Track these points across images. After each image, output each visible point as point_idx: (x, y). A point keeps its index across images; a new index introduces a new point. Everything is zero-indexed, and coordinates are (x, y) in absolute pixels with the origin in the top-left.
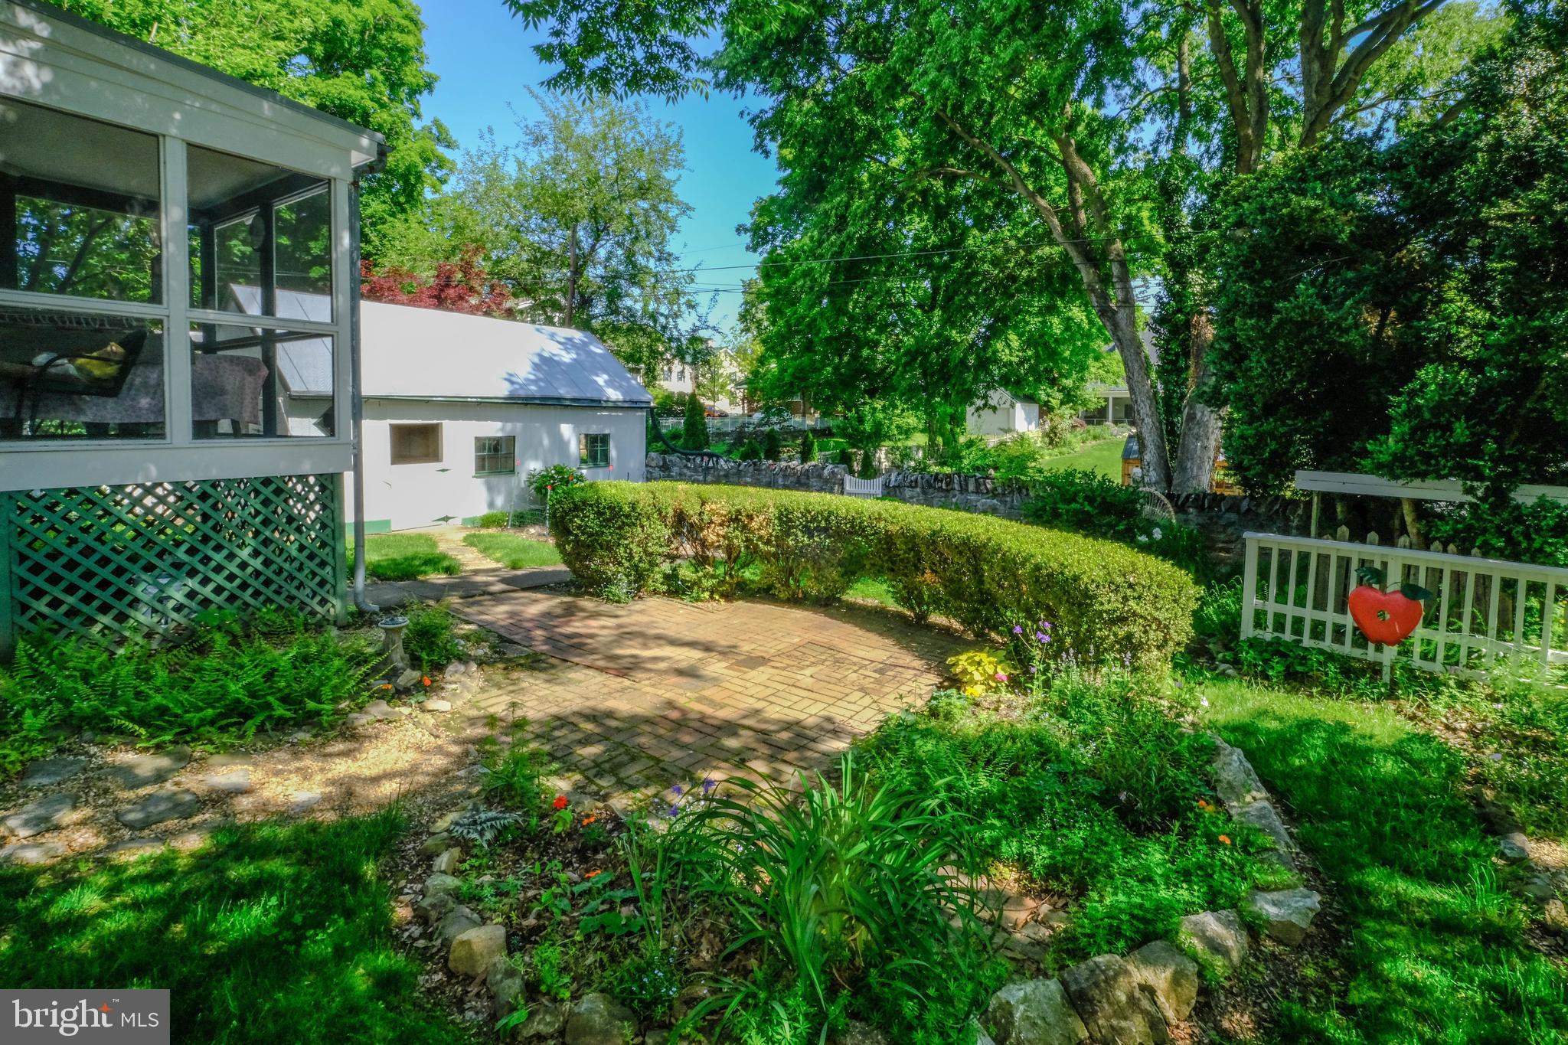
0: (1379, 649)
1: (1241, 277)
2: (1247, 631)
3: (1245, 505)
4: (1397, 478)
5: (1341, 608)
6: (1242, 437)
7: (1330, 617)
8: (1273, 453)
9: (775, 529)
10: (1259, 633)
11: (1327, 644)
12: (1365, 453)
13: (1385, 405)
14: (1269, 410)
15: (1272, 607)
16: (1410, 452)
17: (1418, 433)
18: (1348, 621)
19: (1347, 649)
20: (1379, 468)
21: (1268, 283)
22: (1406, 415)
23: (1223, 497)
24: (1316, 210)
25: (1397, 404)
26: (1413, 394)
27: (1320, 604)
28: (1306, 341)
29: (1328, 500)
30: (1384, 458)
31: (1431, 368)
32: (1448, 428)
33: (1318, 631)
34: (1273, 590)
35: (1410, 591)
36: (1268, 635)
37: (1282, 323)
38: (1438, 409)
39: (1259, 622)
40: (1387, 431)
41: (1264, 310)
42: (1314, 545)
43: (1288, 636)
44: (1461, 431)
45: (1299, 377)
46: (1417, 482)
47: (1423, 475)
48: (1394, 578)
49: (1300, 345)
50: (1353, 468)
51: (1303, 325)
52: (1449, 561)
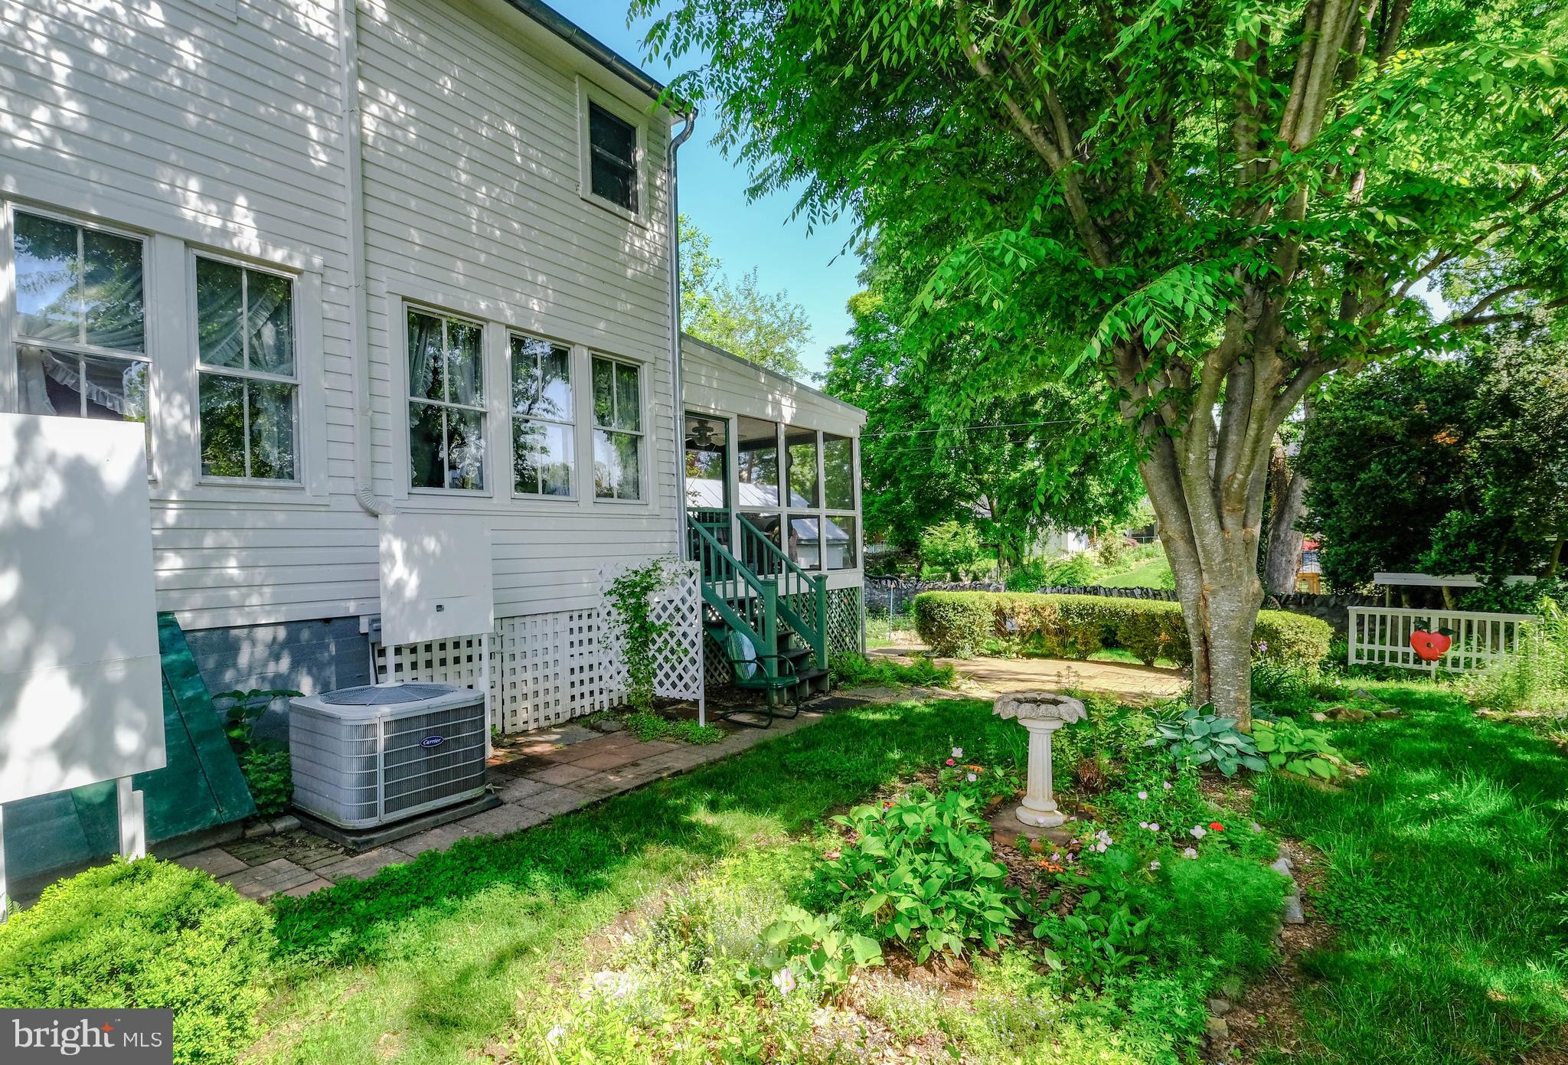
0: (1428, 664)
1: (1334, 459)
2: (1352, 660)
3: (1332, 601)
4: (1437, 575)
5: (1406, 644)
6: (1336, 554)
7: (1400, 649)
8: (1359, 564)
9: (1059, 614)
10: (1360, 662)
11: (1399, 664)
12: (1417, 562)
13: (1428, 533)
14: (1354, 537)
15: (1366, 647)
16: (1444, 560)
17: (1448, 549)
18: (1411, 650)
19: (1411, 665)
20: (1427, 570)
21: (1351, 462)
22: (1442, 539)
23: (1315, 597)
24: (1380, 423)
25: (1436, 533)
26: (1444, 526)
27: (1394, 642)
28: (1377, 497)
29: (1395, 588)
30: (1428, 564)
31: (1454, 513)
32: (1465, 546)
33: (1394, 657)
34: (1366, 638)
35: (1444, 631)
36: (1365, 662)
37: (1362, 487)
38: (1458, 536)
39: (1359, 656)
40: (1430, 548)
41: (1351, 478)
42: (1388, 611)
43: (1376, 662)
44: (1472, 548)
45: (1374, 519)
46: (1450, 577)
47: (1452, 573)
48: (1435, 627)
49: (1374, 499)
50: (1411, 571)
51: (1375, 488)
52: (1464, 616)
